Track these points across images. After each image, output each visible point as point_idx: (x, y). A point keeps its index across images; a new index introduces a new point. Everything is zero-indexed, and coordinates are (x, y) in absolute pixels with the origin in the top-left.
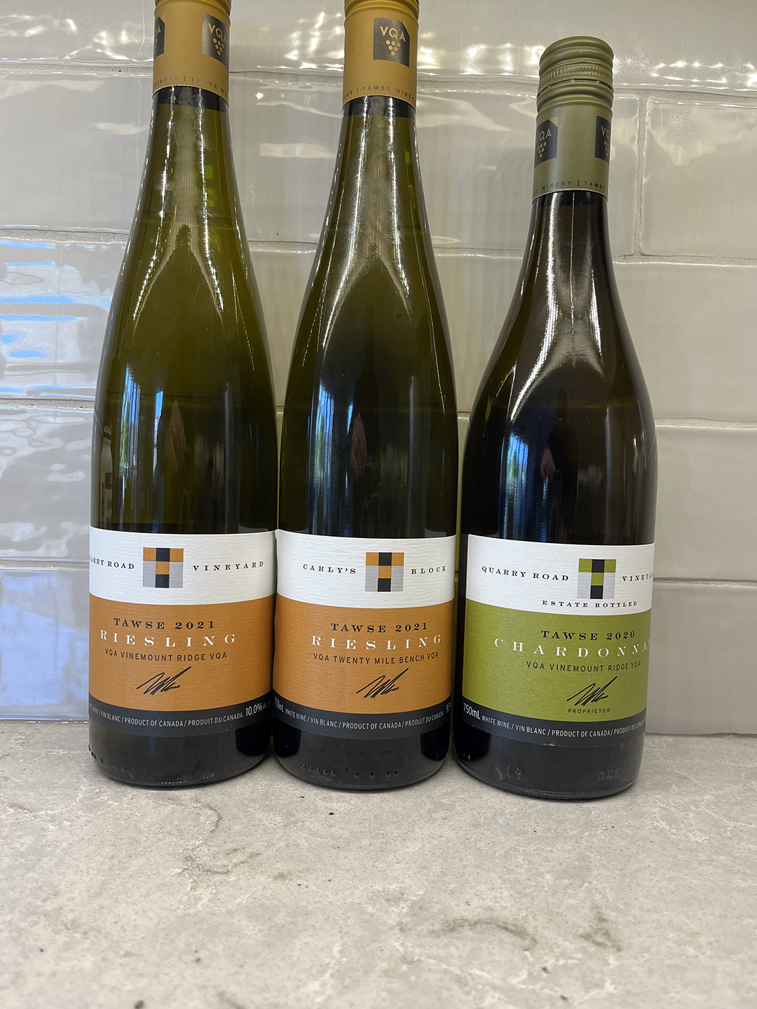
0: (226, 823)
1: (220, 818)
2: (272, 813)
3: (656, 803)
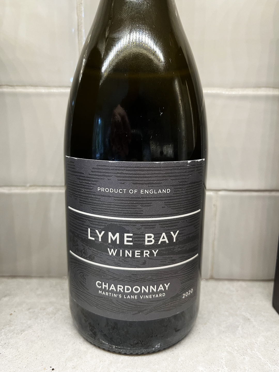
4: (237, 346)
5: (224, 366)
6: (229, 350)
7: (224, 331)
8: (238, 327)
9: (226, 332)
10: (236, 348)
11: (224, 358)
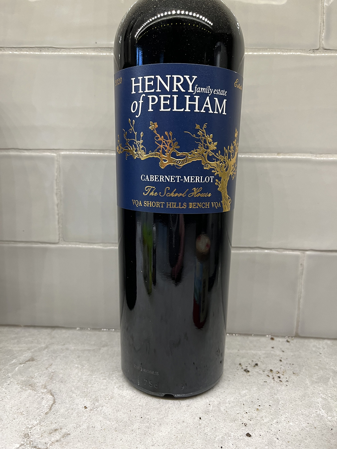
0: (57, 406)
1: (54, 402)
2: (86, 399)
3: (319, 394)
4: (330, 394)
5: (321, 409)
6: (323, 397)
7: (316, 382)
8: (329, 379)
9: (319, 383)
10: (329, 395)
11: (320, 403)
